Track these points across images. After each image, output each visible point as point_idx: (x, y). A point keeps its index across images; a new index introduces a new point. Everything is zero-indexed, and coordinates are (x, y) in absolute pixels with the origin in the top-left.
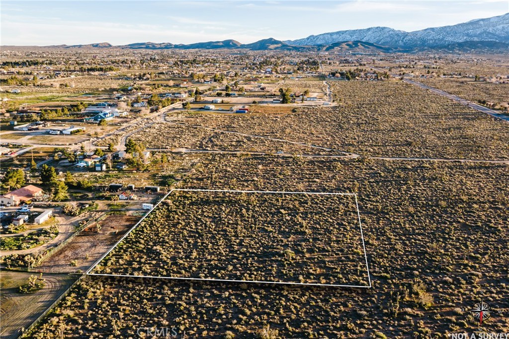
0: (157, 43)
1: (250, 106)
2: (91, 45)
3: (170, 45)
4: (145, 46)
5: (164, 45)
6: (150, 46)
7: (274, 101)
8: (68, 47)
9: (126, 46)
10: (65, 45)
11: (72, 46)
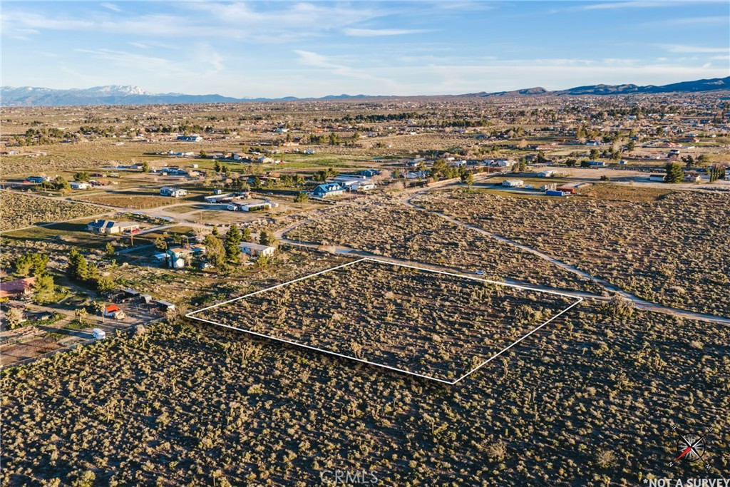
0: (613, 85)
1: (594, 184)
2: (517, 91)
3: (634, 86)
4: (593, 91)
5: (623, 87)
6: (602, 90)
7: (652, 178)
8: (488, 95)
9: (565, 91)
10: (484, 93)
11: (492, 94)
